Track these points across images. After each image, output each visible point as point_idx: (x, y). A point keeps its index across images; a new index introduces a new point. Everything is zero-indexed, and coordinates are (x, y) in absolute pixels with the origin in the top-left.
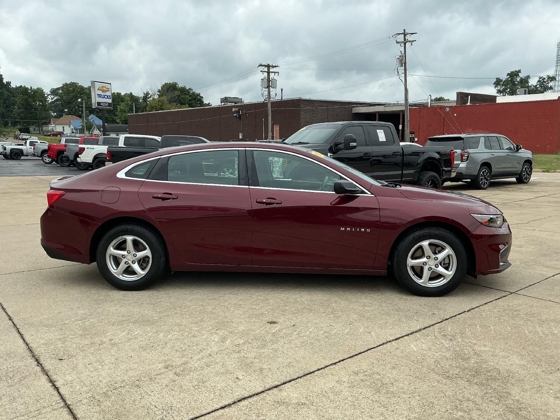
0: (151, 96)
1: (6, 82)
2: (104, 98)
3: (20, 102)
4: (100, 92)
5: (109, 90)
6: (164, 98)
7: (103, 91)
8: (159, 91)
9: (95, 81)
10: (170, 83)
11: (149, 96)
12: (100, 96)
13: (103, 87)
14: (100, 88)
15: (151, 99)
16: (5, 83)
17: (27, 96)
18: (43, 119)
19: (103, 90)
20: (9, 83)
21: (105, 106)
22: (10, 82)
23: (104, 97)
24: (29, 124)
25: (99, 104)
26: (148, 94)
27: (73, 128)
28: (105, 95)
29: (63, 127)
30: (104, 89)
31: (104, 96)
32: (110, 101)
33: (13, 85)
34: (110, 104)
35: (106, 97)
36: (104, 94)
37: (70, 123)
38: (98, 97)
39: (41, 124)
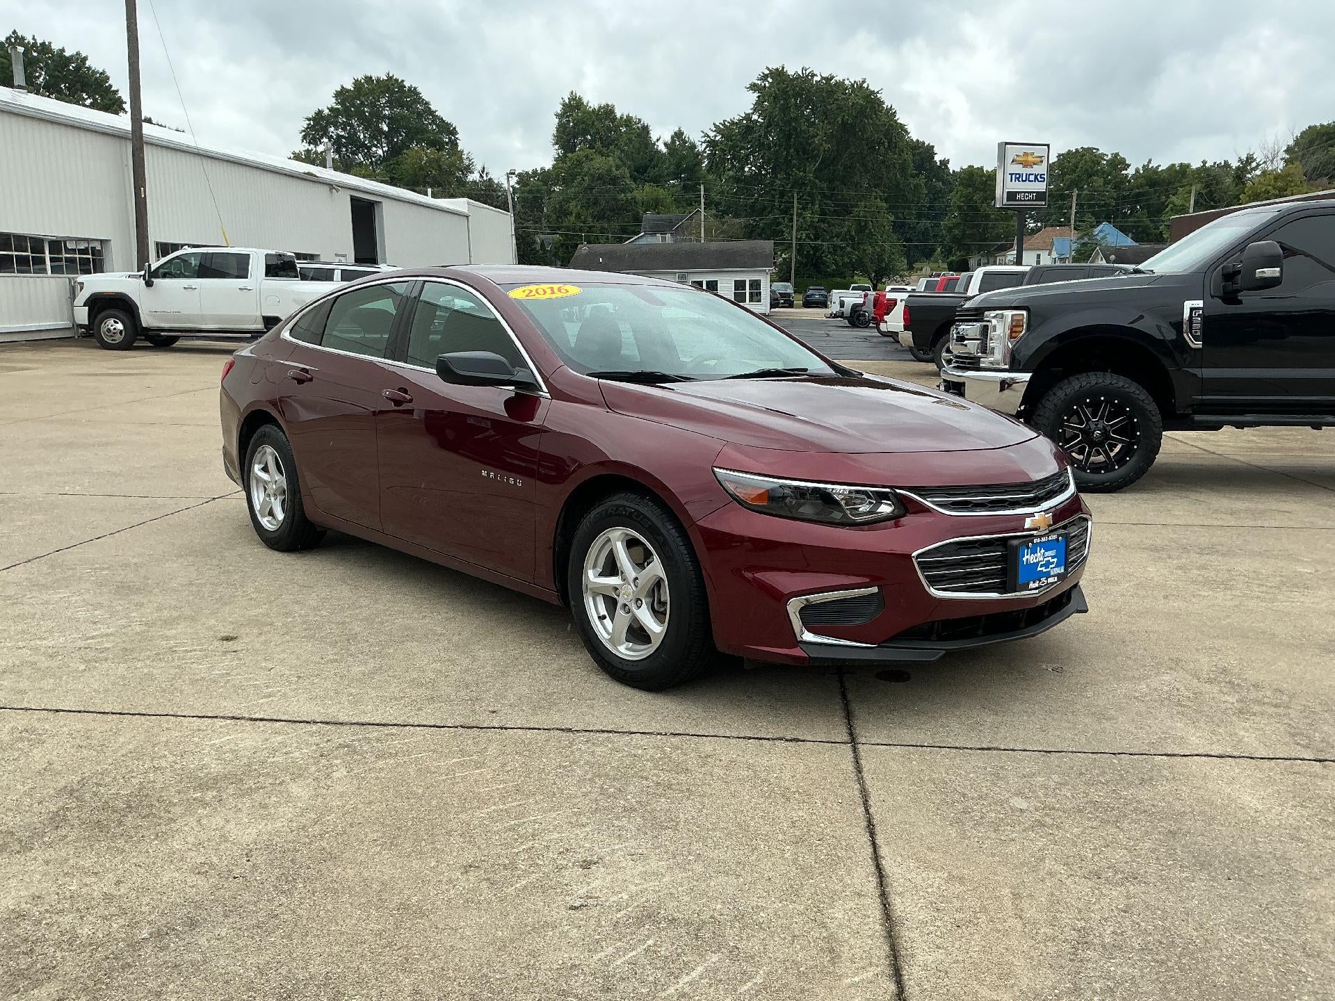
0: (1258, 165)
1: (940, 161)
2: (1025, 181)
3: (955, 202)
4: (1018, 169)
5: (1042, 162)
6: (1298, 168)
7: (1026, 164)
8: (1289, 150)
9: (1007, 143)
10: (1322, 126)
11: (1254, 165)
12: (1018, 177)
13: (1026, 154)
14: (1018, 159)
15: (1258, 172)
16: (938, 164)
17: (970, 190)
18: (998, 238)
19: (1026, 161)
20: (945, 163)
21: (1028, 200)
22: (948, 160)
23: (1028, 179)
24: (969, 250)
25: (1012, 196)
26: (1250, 159)
27: (1057, 256)
28: (1030, 175)
29: (1039, 256)
30: (1030, 159)
31: (1028, 175)
32: (1041, 187)
33: (953, 167)
34: (1040, 196)
35: (1032, 178)
36: (1028, 170)
37: (1052, 244)
38: (1011, 181)
39: (995, 250)
